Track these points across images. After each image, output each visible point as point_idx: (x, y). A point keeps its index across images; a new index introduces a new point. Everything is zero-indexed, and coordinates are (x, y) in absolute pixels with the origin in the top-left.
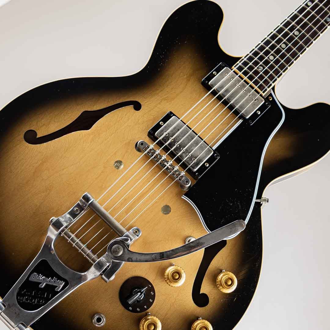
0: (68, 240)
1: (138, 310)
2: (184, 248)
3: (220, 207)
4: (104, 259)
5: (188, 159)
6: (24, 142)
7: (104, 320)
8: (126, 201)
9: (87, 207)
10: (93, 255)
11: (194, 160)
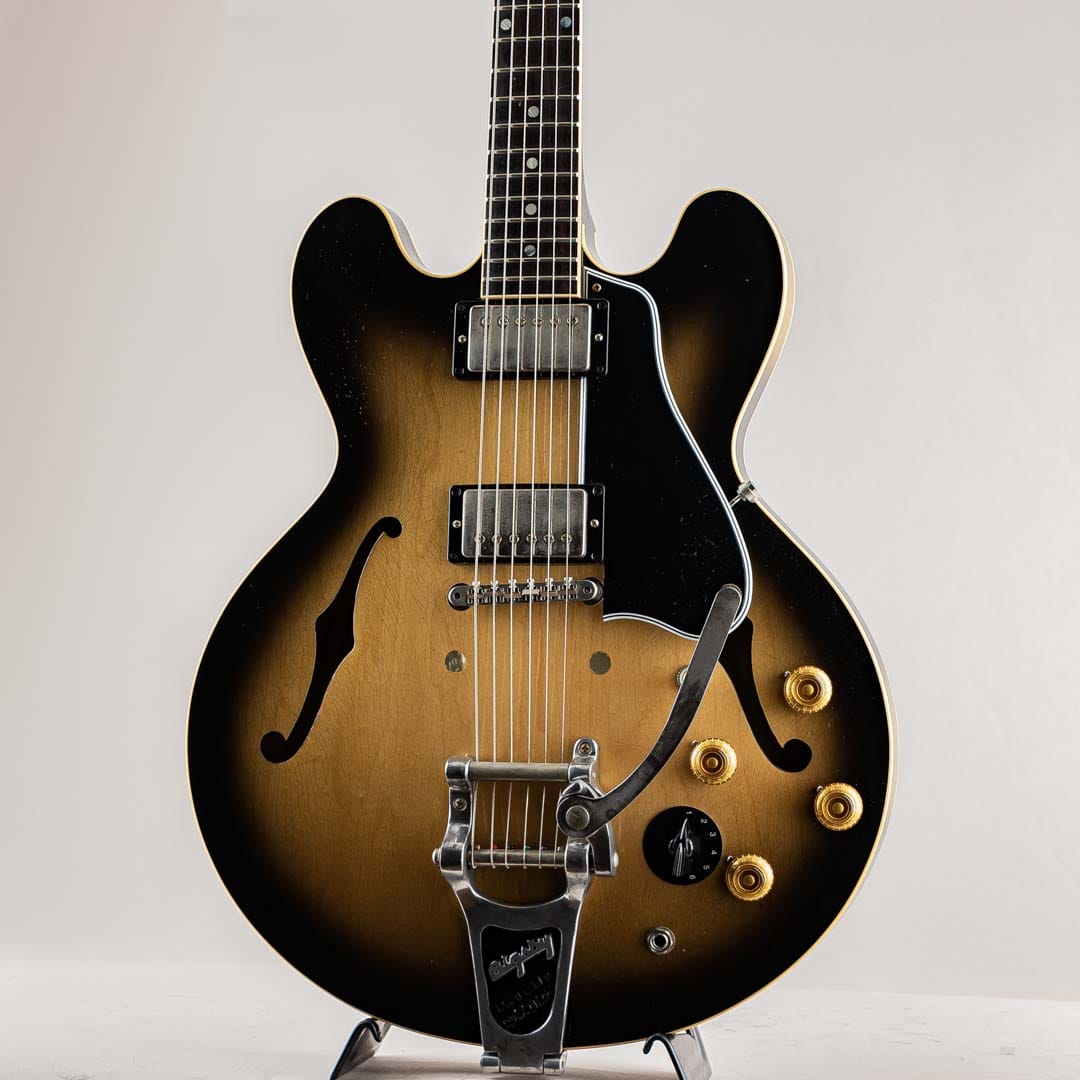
0: (491, 867)
1: (707, 867)
2: (675, 718)
3: (682, 577)
4: (573, 845)
5: (555, 547)
6: (274, 766)
7: (669, 936)
8: (521, 711)
9: (470, 784)
10: (550, 854)
11: (565, 538)
